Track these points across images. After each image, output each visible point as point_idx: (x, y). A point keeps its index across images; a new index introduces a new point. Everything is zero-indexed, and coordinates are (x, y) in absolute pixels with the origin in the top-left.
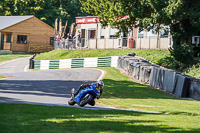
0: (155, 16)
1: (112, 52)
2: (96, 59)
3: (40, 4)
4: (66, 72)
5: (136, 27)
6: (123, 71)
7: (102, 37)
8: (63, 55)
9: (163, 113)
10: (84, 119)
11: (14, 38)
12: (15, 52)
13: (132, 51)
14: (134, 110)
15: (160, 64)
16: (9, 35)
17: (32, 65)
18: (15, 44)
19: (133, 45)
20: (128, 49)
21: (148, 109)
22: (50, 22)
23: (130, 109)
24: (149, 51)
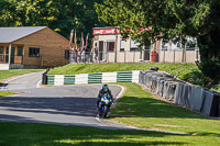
0: (180, 26)
1: (133, 66)
2: (115, 74)
3: (54, 14)
4: (82, 87)
5: (159, 38)
6: (144, 87)
7: (122, 50)
8: (79, 70)
9: (191, 134)
10: (101, 140)
11: (25, 51)
12: (26, 67)
13: (155, 65)
14: (157, 130)
15: (186, 80)
16: (20, 47)
17: (45, 80)
18: (27, 58)
19: (156, 58)
20: (150, 63)
21: (173, 129)
22: (65, 33)
23: (153, 129)
24: (174, 65)
